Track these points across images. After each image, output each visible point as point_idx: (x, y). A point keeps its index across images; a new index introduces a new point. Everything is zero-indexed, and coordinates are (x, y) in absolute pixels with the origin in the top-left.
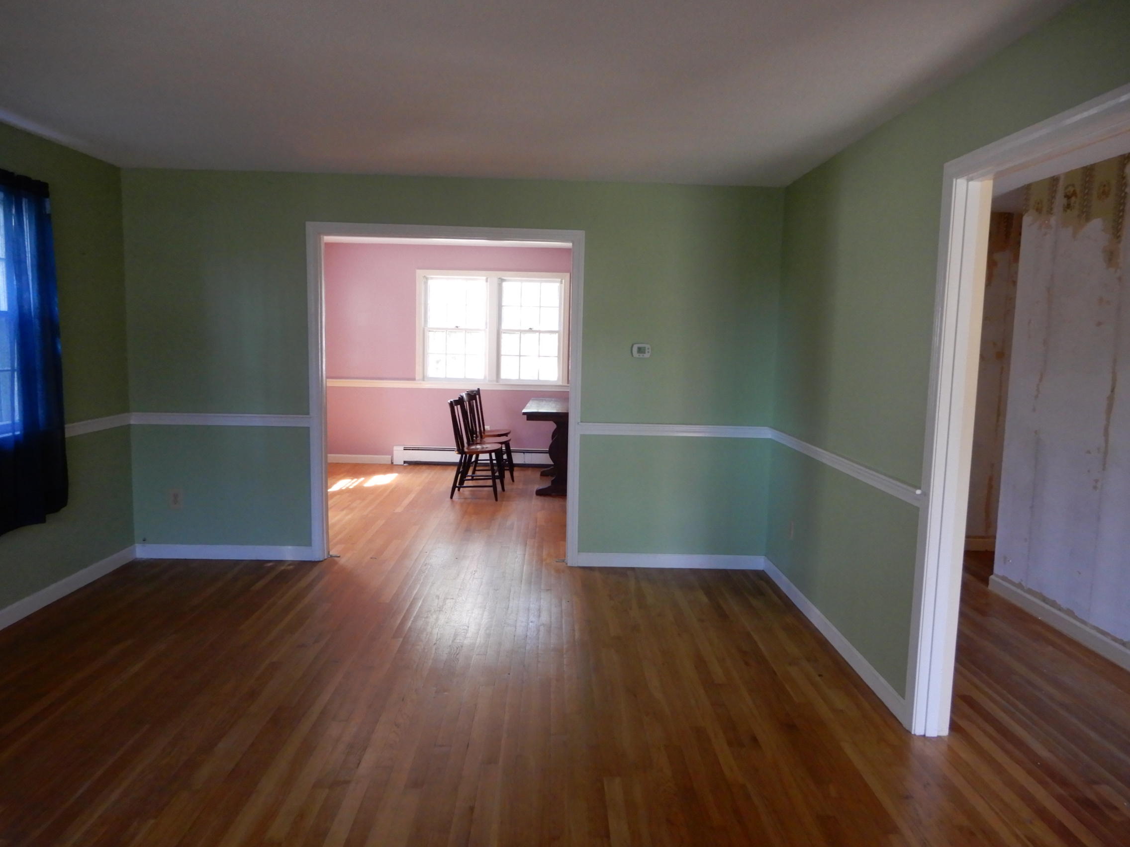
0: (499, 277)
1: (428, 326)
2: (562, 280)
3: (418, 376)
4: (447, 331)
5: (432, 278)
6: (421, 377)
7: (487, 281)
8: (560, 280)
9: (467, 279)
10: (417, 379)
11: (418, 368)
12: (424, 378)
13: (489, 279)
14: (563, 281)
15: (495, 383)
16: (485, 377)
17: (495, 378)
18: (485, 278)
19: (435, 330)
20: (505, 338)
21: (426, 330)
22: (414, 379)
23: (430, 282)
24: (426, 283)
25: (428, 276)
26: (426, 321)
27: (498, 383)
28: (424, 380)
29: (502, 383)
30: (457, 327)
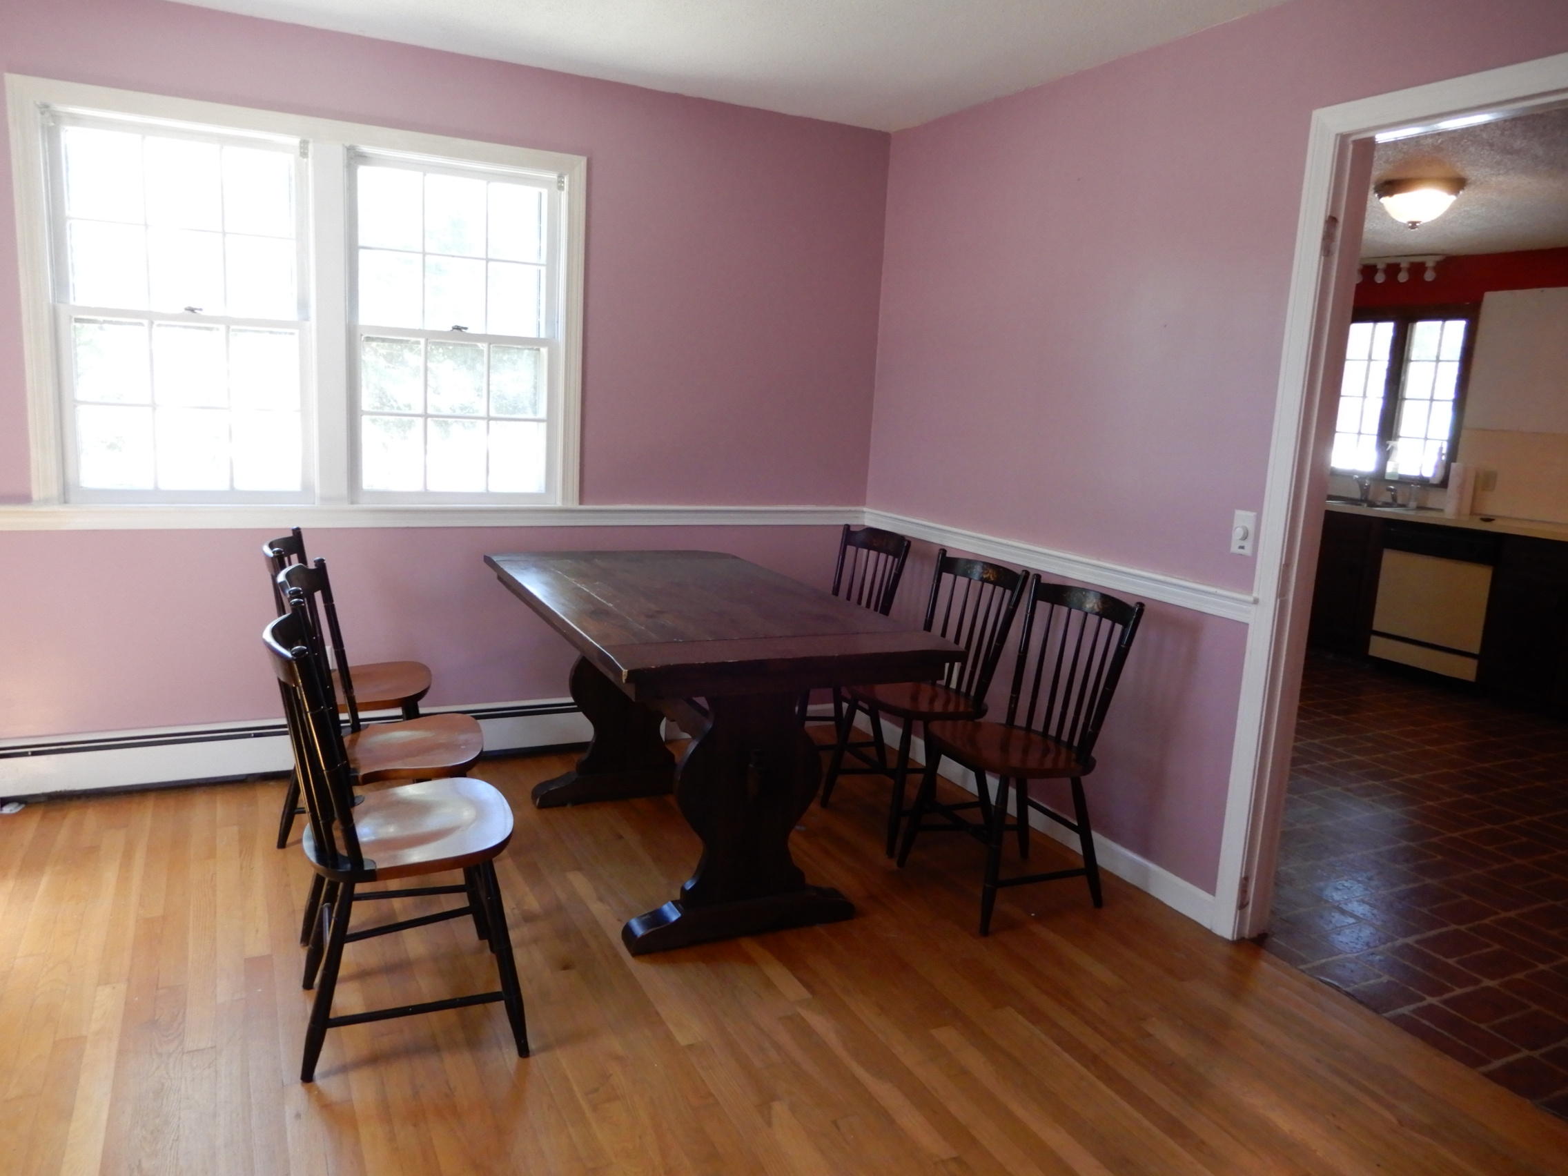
0: (347, 144)
1: (72, 302)
2: (561, 176)
3: (42, 481)
4: (152, 323)
5: (76, 120)
6: (54, 490)
7: (304, 154)
8: (553, 176)
9: (224, 140)
10: (35, 496)
11: (41, 461)
12: (66, 493)
13: (311, 147)
14: (566, 180)
15: (347, 506)
16: (307, 487)
17: (343, 489)
18: (295, 141)
19: (101, 318)
20: (370, 357)
21: (63, 320)
22: (24, 498)
23: (70, 136)
24: (52, 135)
25: (60, 108)
26: (61, 284)
27: (355, 506)
28: (66, 502)
29: (365, 506)
30: (192, 310)
